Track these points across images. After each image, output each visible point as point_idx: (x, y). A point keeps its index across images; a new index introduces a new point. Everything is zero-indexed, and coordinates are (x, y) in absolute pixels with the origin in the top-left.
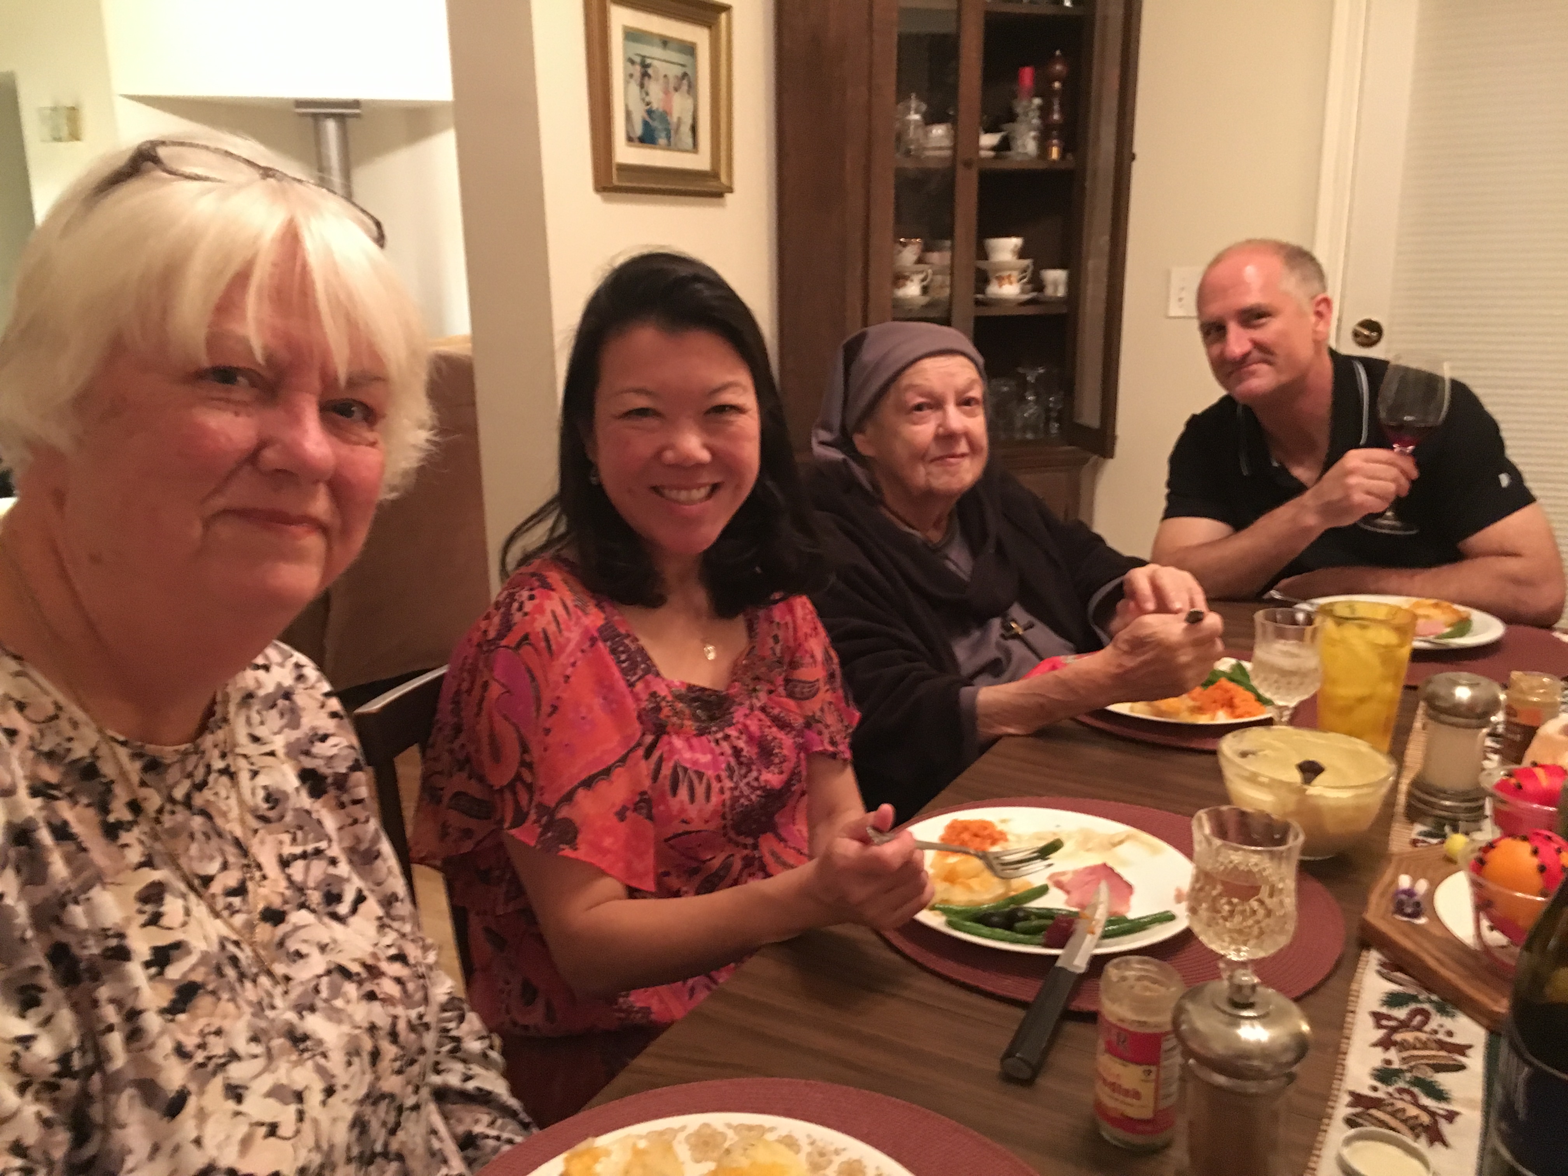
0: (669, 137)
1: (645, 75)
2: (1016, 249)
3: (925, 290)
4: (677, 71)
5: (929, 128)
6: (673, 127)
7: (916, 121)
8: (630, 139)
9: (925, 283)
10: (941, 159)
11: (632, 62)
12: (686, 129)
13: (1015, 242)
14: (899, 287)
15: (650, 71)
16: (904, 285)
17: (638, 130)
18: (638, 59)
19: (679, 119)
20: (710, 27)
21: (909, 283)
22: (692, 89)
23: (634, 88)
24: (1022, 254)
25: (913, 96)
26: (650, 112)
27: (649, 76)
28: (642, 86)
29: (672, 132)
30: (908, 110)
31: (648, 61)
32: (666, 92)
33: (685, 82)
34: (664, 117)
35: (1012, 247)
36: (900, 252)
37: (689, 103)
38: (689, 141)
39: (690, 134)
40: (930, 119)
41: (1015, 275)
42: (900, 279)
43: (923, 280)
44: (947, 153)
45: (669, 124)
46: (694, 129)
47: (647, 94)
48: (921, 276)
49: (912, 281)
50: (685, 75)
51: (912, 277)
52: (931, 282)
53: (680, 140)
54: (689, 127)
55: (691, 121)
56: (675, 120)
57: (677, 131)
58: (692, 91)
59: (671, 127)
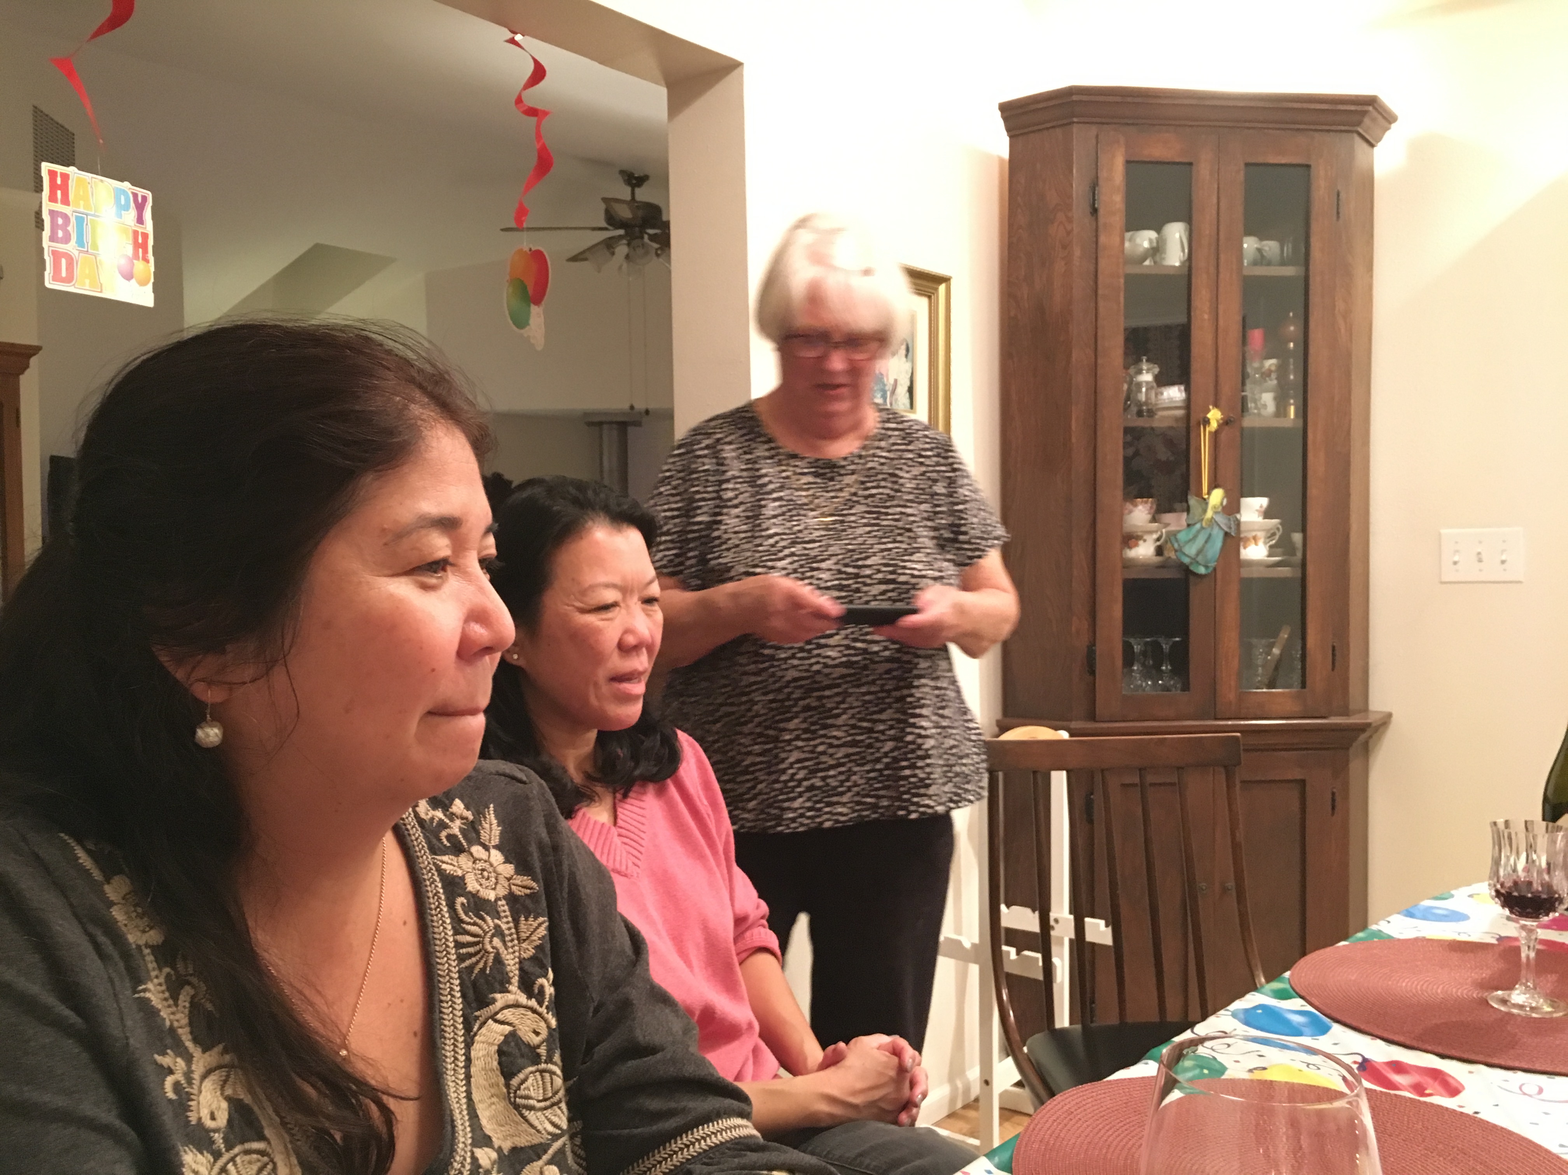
0: (884, 397)
2: (1263, 509)
3: (1159, 551)
5: (1163, 389)
6: (889, 388)
7: (1147, 383)
9: (1158, 543)
10: (1177, 419)
12: (902, 390)
13: (1262, 502)
14: (1130, 548)
16: (1136, 545)
19: (896, 381)
20: (929, 297)
21: (1141, 542)
24: (1268, 514)
25: (1144, 358)
29: (888, 393)
30: (1140, 372)
33: (903, 346)
34: (881, 379)
35: (1258, 508)
36: (1131, 512)
37: (907, 366)
38: (907, 402)
39: (907, 395)
40: (1162, 381)
41: (1261, 535)
42: (1131, 539)
43: (1158, 540)
44: (1180, 413)
45: (885, 385)
46: (911, 390)
48: (1155, 536)
49: (1145, 541)
51: (1145, 537)
52: (1166, 542)
53: (896, 400)
54: (906, 389)
55: (908, 384)
56: (892, 381)
57: (893, 392)
58: (910, 354)
59: (887, 388)
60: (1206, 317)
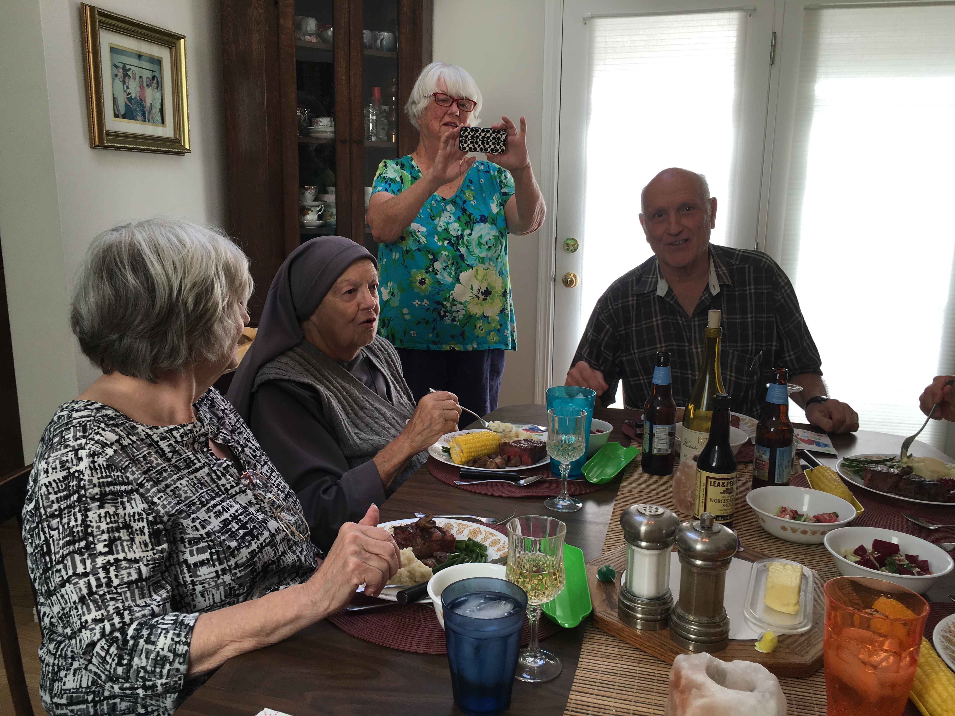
0: (144, 115)
1: (126, 75)
3: (320, 217)
4: (149, 74)
5: (317, 120)
6: (147, 109)
8: (116, 116)
9: (320, 213)
11: (115, 66)
12: (156, 111)
14: (304, 216)
15: (130, 73)
16: (308, 214)
17: (122, 111)
18: (121, 65)
19: (151, 104)
20: (170, 49)
21: (310, 212)
22: (160, 86)
23: (118, 83)
26: (130, 99)
27: (129, 77)
28: (124, 83)
29: (147, 112)
31: (128, 67)
32: (141, 87)
33: (155, 81)
34: (141, 102)
36: (304, 193)
37: (158, 95)
38: (159, 119)
39: (159, 114)
40: (316, 114)
42: (304, 210)
43: (320, 211)
44: (331, 135)
45: (144, 107)
46: (162, 111)
47: (128, 88)
48: (318, 209)
49: (312, 211)
50: (154, 77)
51: (312, 209)
52: (324, 211)
53: (152, 117)
54: (158, 110)
55: (160, 107)
56: (148, 105)
57: (150, 113)
58: (160, 87)
59: (145, 109)
60: (344, 78)
